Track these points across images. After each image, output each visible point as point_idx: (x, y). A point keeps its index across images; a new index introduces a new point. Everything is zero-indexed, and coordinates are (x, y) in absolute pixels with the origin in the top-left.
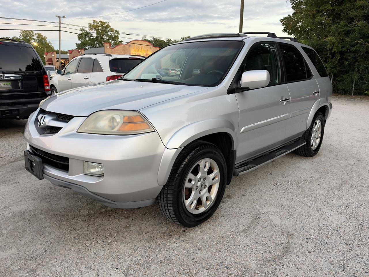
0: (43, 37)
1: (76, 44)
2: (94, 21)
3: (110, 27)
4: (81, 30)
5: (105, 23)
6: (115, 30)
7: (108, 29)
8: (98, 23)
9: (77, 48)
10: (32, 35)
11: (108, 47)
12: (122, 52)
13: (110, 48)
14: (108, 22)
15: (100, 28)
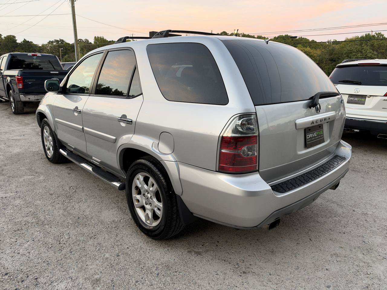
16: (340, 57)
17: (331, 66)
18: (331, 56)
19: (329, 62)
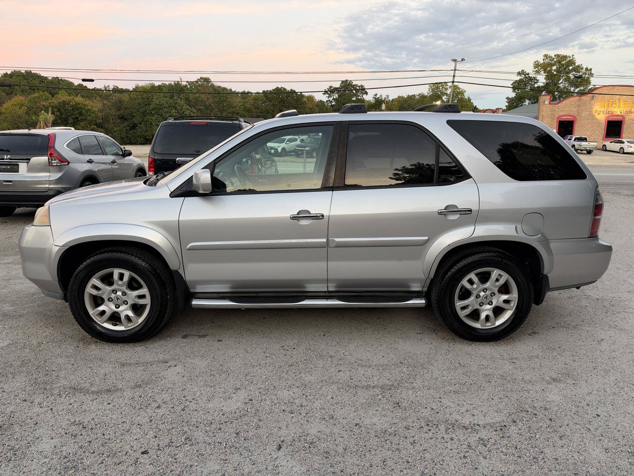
0: (461, 90)
1: (507, 98)
2: (546, 56)
3: (574, 64)
4: (519, 74)
5: (565, 57)
6: (584, 69)
7: (570, 68)
8: (553, 59)
9: (507, 104)
10: (445, 89)
11: (546, 103)
12: (575, 110)
13: (550, 104)
14: (573, 55)
15: (554, 68)
16: (134, 114)
17: (123, 127)
18: (120, 112)
19: (119, 121)
